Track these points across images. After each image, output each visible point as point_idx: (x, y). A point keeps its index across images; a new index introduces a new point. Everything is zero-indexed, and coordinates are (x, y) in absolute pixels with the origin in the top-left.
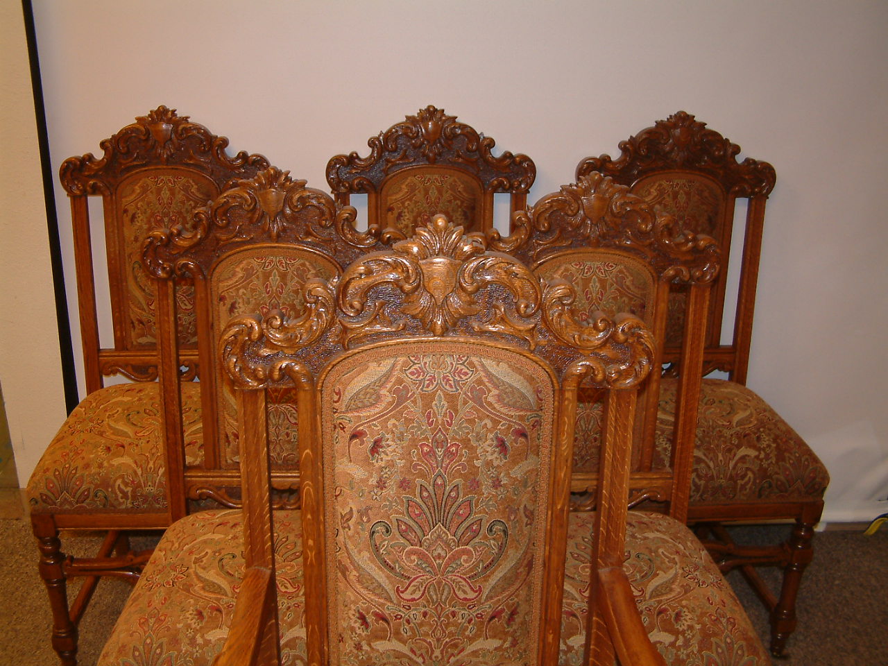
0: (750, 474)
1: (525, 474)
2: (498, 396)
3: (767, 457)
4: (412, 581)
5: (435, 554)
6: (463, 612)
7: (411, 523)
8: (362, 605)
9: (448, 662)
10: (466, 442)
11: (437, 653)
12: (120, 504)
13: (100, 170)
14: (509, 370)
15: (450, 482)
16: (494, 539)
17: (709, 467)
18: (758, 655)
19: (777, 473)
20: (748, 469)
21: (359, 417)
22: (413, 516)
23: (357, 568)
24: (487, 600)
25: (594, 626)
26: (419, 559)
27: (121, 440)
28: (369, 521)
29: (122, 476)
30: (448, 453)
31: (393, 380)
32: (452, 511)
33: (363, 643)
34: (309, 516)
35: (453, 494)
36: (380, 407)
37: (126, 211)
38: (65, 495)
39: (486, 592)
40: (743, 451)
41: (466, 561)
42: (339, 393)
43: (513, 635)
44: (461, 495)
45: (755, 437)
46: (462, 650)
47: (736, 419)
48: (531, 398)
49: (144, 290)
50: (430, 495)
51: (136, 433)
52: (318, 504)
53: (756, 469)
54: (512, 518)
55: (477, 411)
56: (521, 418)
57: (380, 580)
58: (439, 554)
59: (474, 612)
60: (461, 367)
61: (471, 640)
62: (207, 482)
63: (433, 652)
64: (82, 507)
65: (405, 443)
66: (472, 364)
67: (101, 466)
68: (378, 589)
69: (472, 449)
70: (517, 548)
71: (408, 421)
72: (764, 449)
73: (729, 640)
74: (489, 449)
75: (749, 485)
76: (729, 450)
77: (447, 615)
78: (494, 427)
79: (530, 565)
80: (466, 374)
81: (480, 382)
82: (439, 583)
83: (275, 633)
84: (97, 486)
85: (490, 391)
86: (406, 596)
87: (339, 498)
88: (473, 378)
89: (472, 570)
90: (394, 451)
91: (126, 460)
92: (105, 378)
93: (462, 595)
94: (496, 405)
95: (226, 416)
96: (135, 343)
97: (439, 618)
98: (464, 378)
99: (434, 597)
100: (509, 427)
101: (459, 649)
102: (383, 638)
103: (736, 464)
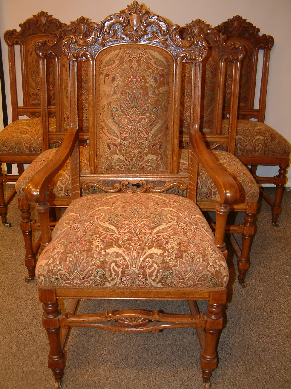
0: (260, 145)
1: (164, 91)
2: (154, 62)
3: (267, 139)
4: (125, 130)
5: (133, 119)
6: (143, 142)
7: (125, 107)
8: (108, 141)
9: (139, 165)
10: (143, 77)
11: (134, 160)
12: (25, 151)
13: (19, 35)
14: (158, 54)
15: (138, 91)
16: (153, 114)
17: (245, 141)
18: (254, 184)
19: (271, 145)
20: (260, 143)
21: (108, 69)
22: (125, 104)
23: (107, 126)
24: (151, 138)
25: (190, 153)
26: (128, 121)
27: (25, 130)
28: (111, 107)
29: (26, 141)
30: (137, 81)
31: (119, 56)
32: (139, 103)
33: (109, 157)
34: (91, 108)
35: (139, 96)
36: (115, 65)
37: (29, 51)
38: (4, 147)
39: (151, 135)
40: (258, 137)
41: (144, 122)
42: (101, 62)
43: (161, 154)
44: (142, 96)
45: (263, 133)
46: (143, 159)
47: (256, 129)
48: (166, 64)
49: (35, 82)
50: (131, 96)
51: (31, 129)
52: (94, 104)
53: (263, 143)
54: (160, 107)
55: (147, 66)
56: (162, 70)
57: (115, 130)
58: (135, 119)
59: (147, 143)
60: (142, 52)
61: (146, 155)
62: (56, 137)
63: (133, 159)
64: (11, 152)
65: (123, 77)
66: (146, 52)
67: (18, 137)
68: (114, 134)
69: (146, 80)
70: (162, 120)
71: (124, 70)
72: (266, 137)
73: (243, 179)
74: (151, 80)
75: (260, 149)
76: (253, 136)
77: (138, 143)
78: (153, 73)
79: (167, 128)
80: (143, 54)
81: (148, 57)
82: (135, 130)
83: (78, 154)
84: (16, 144)
85: (151, 60)
86: (123, 135)
87: (101, 101)
88: (146, 55)
89: (146, 126)
90: (119, 80)
91: (27, 135)
92: (19, 117)
93: (142, 136)
94: (154, 65)
95: (65, 111)
96: (31, 103)
97: (135, 145)
98: (143, 55)
99: (133, 136)
100: (158, 73)
101: (142, 158)
102: (115, 154)
103: (255, 141)
